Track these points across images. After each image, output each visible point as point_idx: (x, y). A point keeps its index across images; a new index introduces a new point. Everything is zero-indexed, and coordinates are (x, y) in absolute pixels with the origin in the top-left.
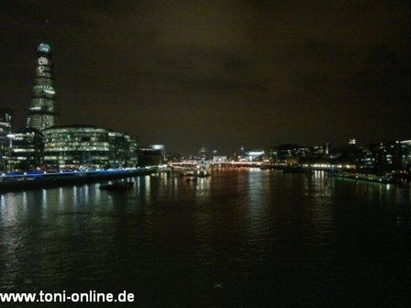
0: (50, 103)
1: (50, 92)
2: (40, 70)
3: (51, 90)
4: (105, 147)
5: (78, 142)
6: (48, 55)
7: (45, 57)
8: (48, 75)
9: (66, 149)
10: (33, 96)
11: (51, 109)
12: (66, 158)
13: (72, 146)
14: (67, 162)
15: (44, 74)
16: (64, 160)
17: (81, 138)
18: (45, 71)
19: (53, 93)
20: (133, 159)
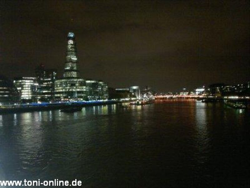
0: (75, 65)
1: (74, 59)
2: (70, 47)
3: (75, 58)
4: (84, 89)
5: (70, 86)
6: (73, 39)
7: (71, 40)
8: (73, 49)
9: (64, 90)
10: (66, 62)
11: (75, 68)
12: (64, 95)
13: (66, 89)
14: (65, 97)
15: (71, 49)
16: (63, 96)
17: (70, 84)
18: (72, 48)
19: (76, 59)
20: (106, 95)
